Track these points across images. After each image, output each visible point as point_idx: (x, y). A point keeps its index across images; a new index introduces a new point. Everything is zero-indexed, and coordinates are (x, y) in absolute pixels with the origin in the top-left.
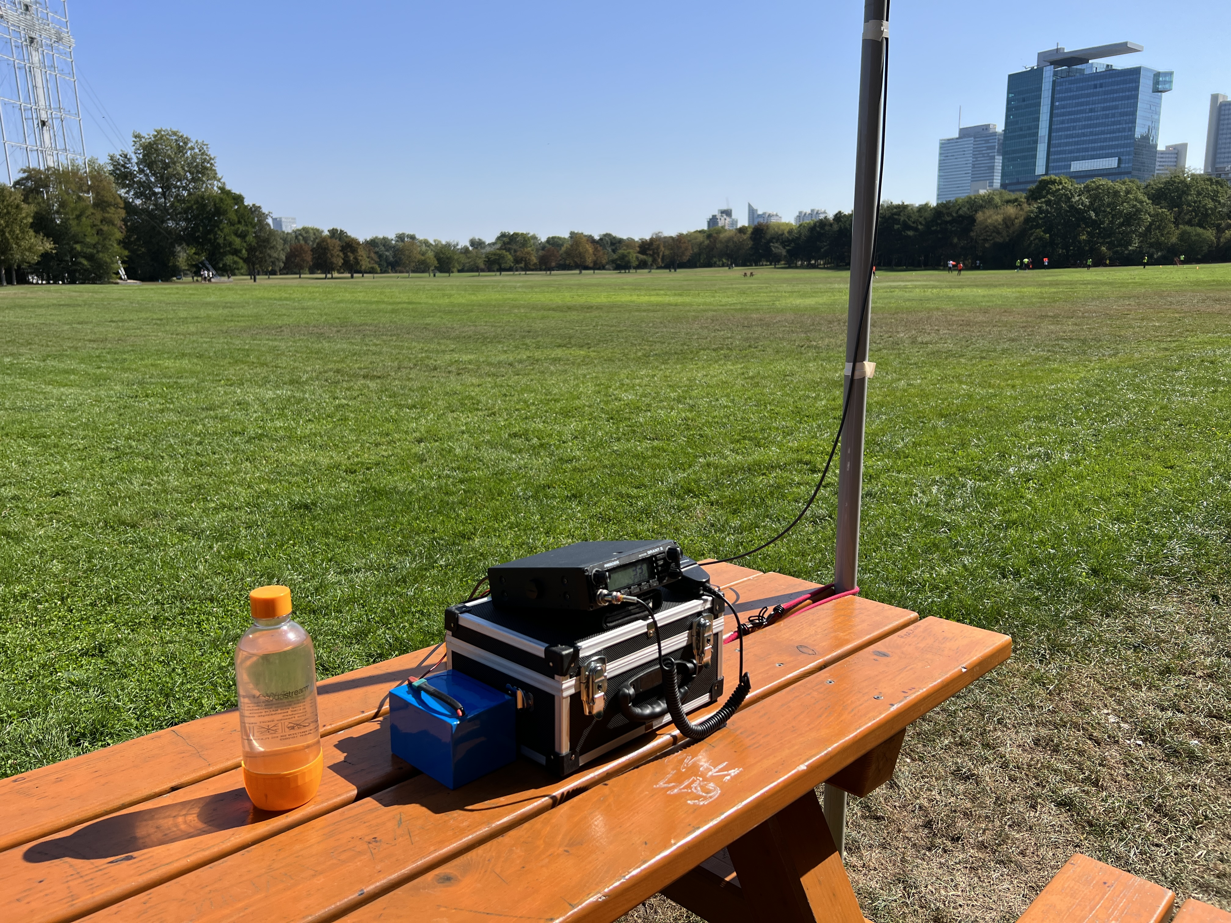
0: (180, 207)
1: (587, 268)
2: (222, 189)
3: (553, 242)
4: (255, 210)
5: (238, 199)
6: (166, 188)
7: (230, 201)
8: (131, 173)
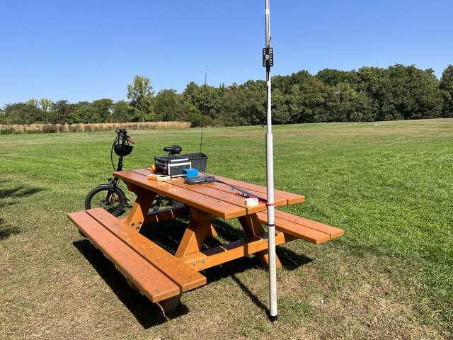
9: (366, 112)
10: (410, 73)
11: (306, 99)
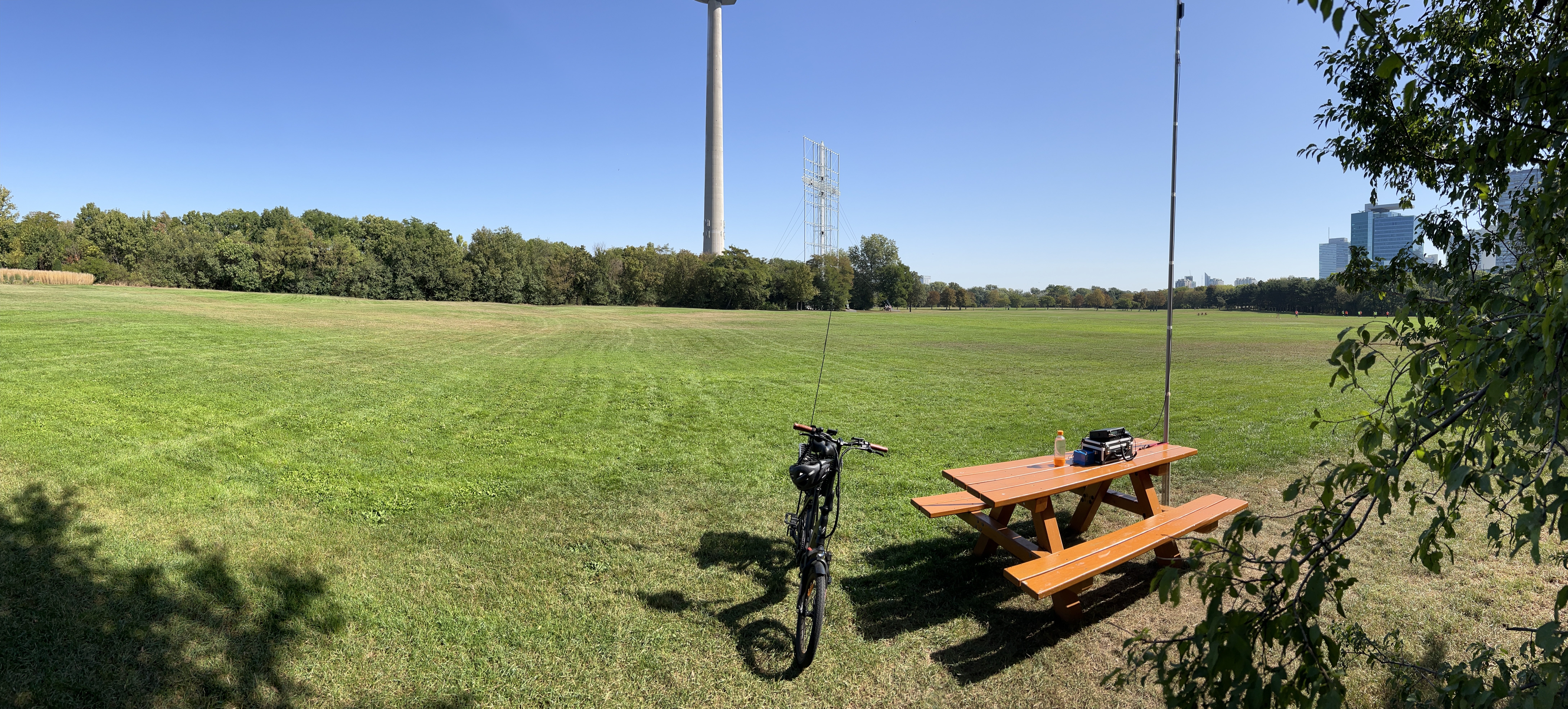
0: (878, 272)
1: (1101, 307)
2: (899, 264)
3: (1081, 291)
4: (915, 274)
5: (907, 268)
6: (873, 263)
7: (902, 270)
8: (858, 256)
9: (374, 283)
10: (431, 233)
11: (287, 254)
